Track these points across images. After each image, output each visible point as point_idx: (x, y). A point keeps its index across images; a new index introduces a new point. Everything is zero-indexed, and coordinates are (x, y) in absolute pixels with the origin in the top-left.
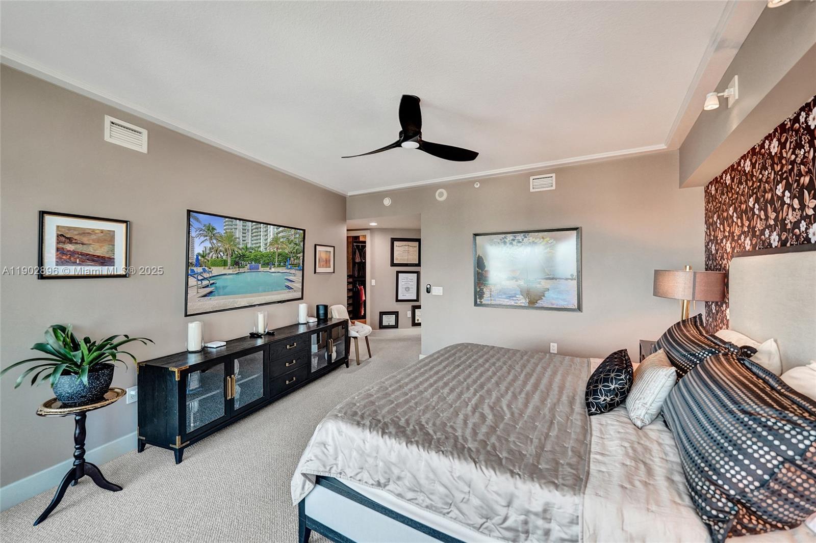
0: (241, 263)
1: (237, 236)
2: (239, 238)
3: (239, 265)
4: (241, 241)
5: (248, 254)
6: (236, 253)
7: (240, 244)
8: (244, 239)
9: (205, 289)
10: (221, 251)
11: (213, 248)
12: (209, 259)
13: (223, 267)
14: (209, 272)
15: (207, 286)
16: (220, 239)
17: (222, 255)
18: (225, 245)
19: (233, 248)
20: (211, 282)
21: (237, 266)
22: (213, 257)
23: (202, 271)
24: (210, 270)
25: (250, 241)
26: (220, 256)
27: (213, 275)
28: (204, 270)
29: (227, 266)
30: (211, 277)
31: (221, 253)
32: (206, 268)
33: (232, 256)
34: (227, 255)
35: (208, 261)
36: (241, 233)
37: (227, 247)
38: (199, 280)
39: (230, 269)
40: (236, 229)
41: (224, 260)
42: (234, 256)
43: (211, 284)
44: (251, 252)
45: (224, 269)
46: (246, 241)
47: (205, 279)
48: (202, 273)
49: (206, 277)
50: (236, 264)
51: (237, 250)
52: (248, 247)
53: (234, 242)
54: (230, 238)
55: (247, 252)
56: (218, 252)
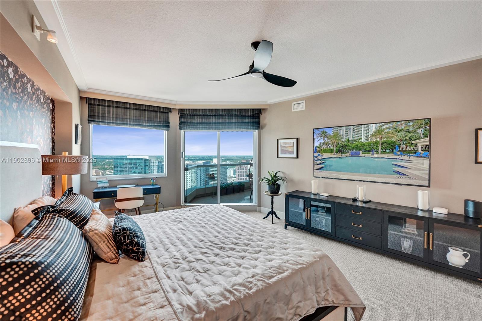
0: (344, 151)
1: (341, 134)
2: (342, 135)
3: (342, 152)
4: (344, 136)
5: (350, 144)
6: (340, 144)
7: (343, 139)
8: (346, 135)
9: (318, 165)
10: (329, 144)
11: (324, 143)
12: (322, 149)
13: (330, 153)
14: (321, 156)
15: (320, 164)
16: (329, 137)
17: (330, 146)
18: (333, 140)
19: (338, 141)
20: (322, 162)
21: (340, 153)
22: (325, 148)
23: (317, 155)
24: (322, 155)
25: (351, 136)
26: (328, 147)
27: (324, 158)
28: (319, 155)
29: (333, 153)
30: (322, 159)
31: (329, 145)
32: (320, 154)
33: (337, 146)
34: (333, 146)
35: (321, 150)
36: (345, 132)
37: (334, 141)
38: (315, 160)
39: (335, 154)
40: (341, 130)
41: (331, 149)
42: (338, 146)
43: (322, 163)
44: (352, 143)
45: (331, 154)
46: (348, 136)
47: (319, 160)
48: (318, 156)
49: (319, 159)
50: (340, 151)
51: (340, 142)
52: (349, 140)
53: (339, 138)
54: (337, 136)
55: (349, 143)
56: (327, 145)
